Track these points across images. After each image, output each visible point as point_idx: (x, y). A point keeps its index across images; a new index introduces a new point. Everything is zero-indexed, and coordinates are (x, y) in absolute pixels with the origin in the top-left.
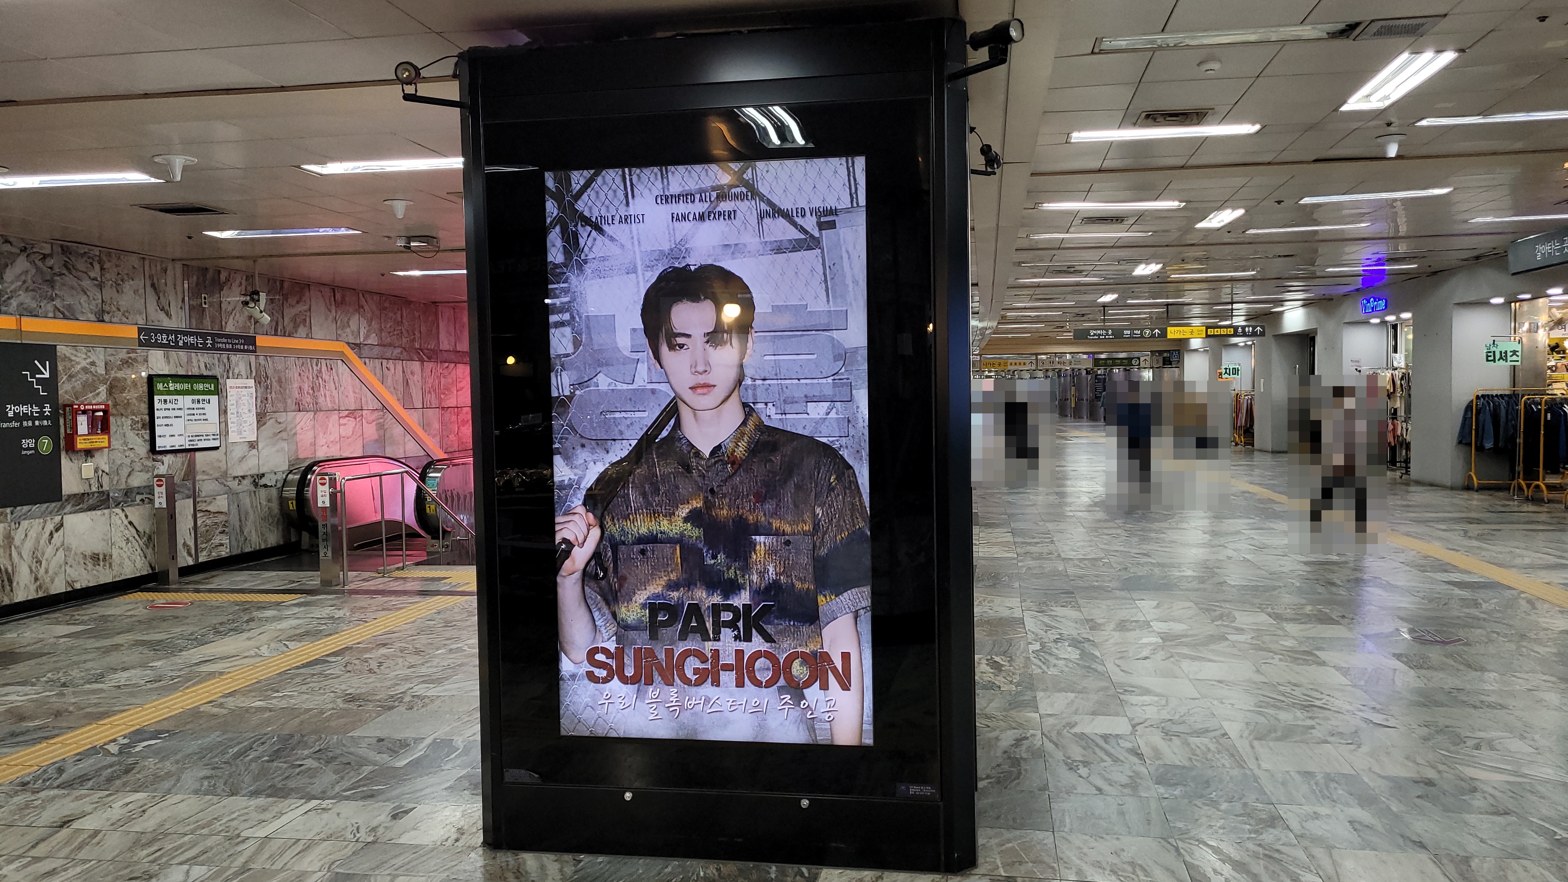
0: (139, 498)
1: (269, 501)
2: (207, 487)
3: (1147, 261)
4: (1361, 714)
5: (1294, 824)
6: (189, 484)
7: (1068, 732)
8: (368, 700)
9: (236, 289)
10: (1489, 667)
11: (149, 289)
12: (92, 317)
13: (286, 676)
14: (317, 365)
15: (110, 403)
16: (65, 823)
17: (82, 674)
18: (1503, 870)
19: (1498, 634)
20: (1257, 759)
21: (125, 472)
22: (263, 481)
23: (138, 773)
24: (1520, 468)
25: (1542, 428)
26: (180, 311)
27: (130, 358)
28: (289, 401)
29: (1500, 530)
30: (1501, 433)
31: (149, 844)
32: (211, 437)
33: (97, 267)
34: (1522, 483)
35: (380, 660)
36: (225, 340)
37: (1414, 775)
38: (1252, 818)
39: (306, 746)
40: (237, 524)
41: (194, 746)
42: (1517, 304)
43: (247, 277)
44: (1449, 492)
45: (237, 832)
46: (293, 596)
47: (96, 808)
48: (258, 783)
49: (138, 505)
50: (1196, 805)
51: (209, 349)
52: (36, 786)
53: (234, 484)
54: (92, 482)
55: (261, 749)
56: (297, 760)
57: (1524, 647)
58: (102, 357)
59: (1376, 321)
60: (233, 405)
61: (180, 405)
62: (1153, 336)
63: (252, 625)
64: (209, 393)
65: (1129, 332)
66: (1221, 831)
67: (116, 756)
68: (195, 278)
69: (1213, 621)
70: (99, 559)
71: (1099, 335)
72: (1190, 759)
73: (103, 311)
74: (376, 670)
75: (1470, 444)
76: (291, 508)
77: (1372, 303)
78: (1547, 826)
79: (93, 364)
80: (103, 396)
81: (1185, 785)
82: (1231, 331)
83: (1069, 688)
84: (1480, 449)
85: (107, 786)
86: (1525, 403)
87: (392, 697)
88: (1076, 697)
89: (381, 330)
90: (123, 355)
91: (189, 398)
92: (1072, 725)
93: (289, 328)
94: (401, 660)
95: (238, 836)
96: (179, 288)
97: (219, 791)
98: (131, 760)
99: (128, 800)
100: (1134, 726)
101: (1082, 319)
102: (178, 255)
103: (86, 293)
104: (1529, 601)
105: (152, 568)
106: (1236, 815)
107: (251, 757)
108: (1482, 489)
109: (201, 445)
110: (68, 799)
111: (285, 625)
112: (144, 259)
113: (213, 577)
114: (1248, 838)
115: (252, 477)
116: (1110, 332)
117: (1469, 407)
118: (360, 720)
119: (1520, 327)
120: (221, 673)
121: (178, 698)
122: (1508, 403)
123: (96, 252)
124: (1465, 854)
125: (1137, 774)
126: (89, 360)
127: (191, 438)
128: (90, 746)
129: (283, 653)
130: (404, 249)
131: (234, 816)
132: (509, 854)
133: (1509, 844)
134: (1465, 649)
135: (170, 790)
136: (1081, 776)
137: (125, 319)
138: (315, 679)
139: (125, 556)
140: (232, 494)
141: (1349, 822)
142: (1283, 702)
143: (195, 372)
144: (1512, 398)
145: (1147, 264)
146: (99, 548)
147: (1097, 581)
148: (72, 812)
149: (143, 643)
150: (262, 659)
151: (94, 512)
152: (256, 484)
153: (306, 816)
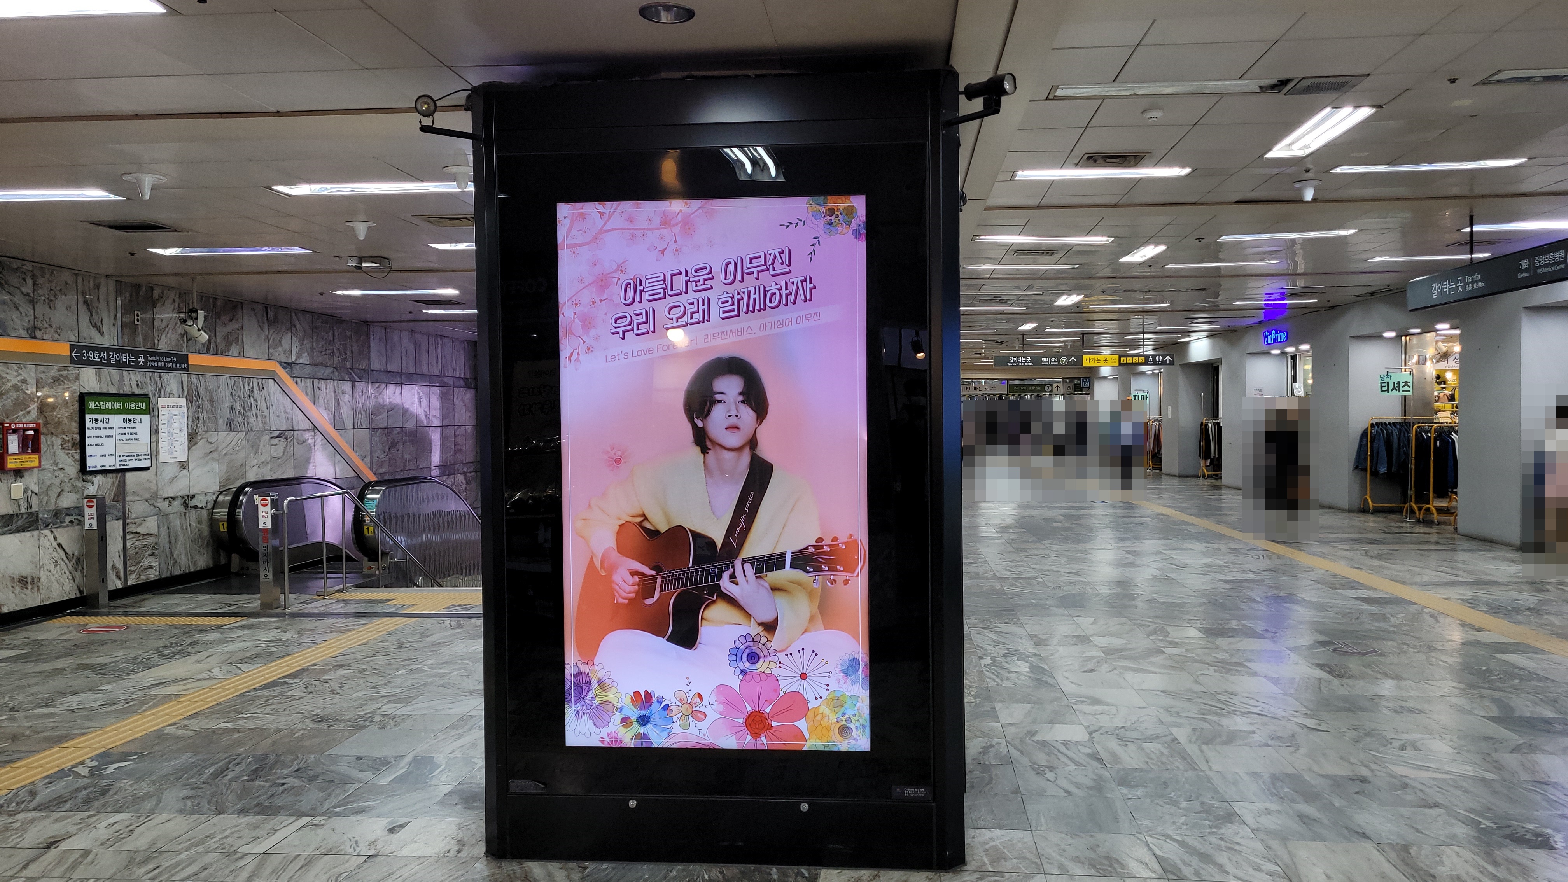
0: (68, 519)
1: (200, 522)
2: (137, 508)
3: (1069, 292)
4: (1295, 719)
5: (1249, 819)
6: (118, 505)
7: (1029, 739)
8: (337, 720)
9: (168, 304)
10: (1403, 676)
11: (82, 307)
12: (23, 333)
13: (245, 699)
14: (249, 384)
15: (40, 421)
16: (51, 844)
17: (29, 698)
18: (1439, 856)
19: (1408, 645)
20: (1207, 762)
21: (53, 494)
22: (193, 503)
23: (115, 794)
24: (1411, 492)
25: (1432, 454)
26: (112, 327)
27: (61, 375)
28: (221, 421)
29: (1397, 550)
30: (1394, 459)
31: (145, 861)
32: (142, 457)
33: (30, 282)
34: (1414, 505)
35: (340, 681)
36: (157, 358)
37: (1350, 774)
38: (1211, 815)
39: (284, 765)
40: (167, 546)
41: (167, 767)
42: (1408, 338)
43: (180, 294)
44: (1347, 514)
45: (233, 849)
46: (233, 619)
47: (80, 830)
48: (243, 802)
49: (67, 526)
50: (1158, 804)
51: (141, 367)
52: (10, 809)
53: (163, 505)
54: (21, 502)
55: (238, 769)
56: (278, 778)
57: (1433, 657)
58: (34, 375)
59: (1276, 352)
60: (164, 424)
61: (111, 424)
62: (1069, 363)
63: (197, 648)
64: (141, 412)
65: (1046, 360)
66: (1185, 827)
67: (88, 778)
68: (128, 295)
69: (1148, 636)
70: (26, 582)
71: (1019, 362)
72: (1147, 763)
73: (35, 328)
74: (339, 691)
75: (1366, 470)
76: (222, 530)
77: (1274, 335)
78: (1473, 816)
79: (24, 381)
80: (34, 415)
81: (1145, 787)
82: (1143, 360)
83: (1025, 700)
84: (1375, 473)
85: (86, 807)
86: (1416, 431)
87: (362, 716)
88: (1033, 708)
89: (313, 349)
90: (54, 372)
91: (120, 417)
92: (1033, 734)
93: (221, 346)
94: (362, 681)
95: (236, 852)
96: (112, 304)
97: (205, 810)
98: (105, 782)
99: (112, 820)
100: (1090, 733)
101: (1001, 346)
102: (110, 271)
103: (18, 309)
104: (1432, 616)
105: (81, 592)
106: (1196, 813)
107: (229, 777)
108: (1377, 511)
109: (132, 465)
110: (47, 821)
111: (231, 647)
112: (77, 274)
113: (144, 600)
114: (1209, 833)
115: (183, 498)
116: (1029, 359)
117: (1364, 435)
118: (334, 740)
119: (1411, 357)
120: (178, 696)
121: (137, 721)
122: (1400, 431)
123: (29, 267)
124: (1404, 843)
125: (1101, 777)
126: (19, 378)
127: (122, 458)
128: (58, 769)
129: (237, 675)
130: (355, 269)
131: (226, 834)
132: (514, 863)
133: (1441, 832)
134: (1381, 659)
135: (154, 810)
136: (1049, 780)
137: (57, 336)
138: (277, 700)
139: (53, 579)
140: (162, 515)
141: (1298, 816)
142: (1224, 709)
143: (127, 390)
144: (1404, 426)
145: (1069, 295)
146: (27, 570)
147: (1034, 599)
148: (56, 833)
149: (87, 667)
150: (218, 681)
151: (23, 534)
152: (186, 505)
153: (300, 832)
